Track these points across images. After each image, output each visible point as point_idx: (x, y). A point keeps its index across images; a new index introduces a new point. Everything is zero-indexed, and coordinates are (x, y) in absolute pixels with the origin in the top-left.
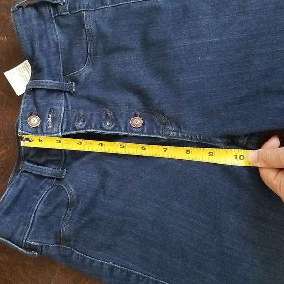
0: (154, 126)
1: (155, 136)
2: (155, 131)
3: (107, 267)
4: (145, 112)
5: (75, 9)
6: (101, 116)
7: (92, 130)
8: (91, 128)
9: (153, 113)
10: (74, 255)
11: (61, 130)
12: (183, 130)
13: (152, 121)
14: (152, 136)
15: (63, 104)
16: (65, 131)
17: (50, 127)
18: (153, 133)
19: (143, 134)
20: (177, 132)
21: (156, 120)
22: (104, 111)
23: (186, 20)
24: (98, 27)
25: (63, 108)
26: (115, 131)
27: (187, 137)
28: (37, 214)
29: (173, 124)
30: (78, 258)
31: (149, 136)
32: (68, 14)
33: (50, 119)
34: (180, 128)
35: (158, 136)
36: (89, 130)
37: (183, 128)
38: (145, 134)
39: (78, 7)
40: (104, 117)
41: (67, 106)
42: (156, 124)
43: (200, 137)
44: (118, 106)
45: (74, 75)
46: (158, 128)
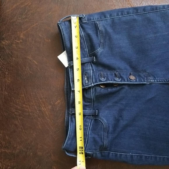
0: (141, 78)
1: (143, 83)
2: (143, 80)
3: (129, 156)
4: (135, 72)
5: (91, 20)
6: (112, 75)
7: (110, 82)
8: (109, 81)
9: (140, 72)
10: (110, 154)
11: (93, 82)
12: (157, 78)
13: (139, 76)
14: (142, 83)
15: (91, 69)
16: (95, 83)
17: (87, 82)
18: (142, 82)
19: (137, 82)
20: (154, 80)
21: (142, 75)
22: (113, 72)
23: (150, 25)
24: (105, 29)
25: (91, 71)
26: (122, 82)
27: (160, 81)
28: (89, 136)
29: (151, 76)
30: (113, 155)
31: (140, 83)
32: (87, 22)
33: (86, 78)
34: (155, 77)
35: (145, 83)
36: (109, 82)
37: (157, 77)
38: (138, 82)
39: (92, 19)
40: (114, 75)
41: (93, 70)
42: (142, 77)
43: (166, 80)
44: (121, 70)
45: (95, 52)
46: (144, 79)
